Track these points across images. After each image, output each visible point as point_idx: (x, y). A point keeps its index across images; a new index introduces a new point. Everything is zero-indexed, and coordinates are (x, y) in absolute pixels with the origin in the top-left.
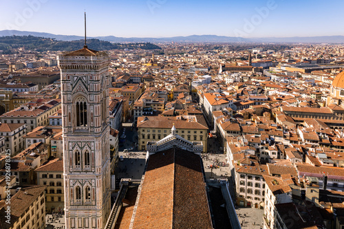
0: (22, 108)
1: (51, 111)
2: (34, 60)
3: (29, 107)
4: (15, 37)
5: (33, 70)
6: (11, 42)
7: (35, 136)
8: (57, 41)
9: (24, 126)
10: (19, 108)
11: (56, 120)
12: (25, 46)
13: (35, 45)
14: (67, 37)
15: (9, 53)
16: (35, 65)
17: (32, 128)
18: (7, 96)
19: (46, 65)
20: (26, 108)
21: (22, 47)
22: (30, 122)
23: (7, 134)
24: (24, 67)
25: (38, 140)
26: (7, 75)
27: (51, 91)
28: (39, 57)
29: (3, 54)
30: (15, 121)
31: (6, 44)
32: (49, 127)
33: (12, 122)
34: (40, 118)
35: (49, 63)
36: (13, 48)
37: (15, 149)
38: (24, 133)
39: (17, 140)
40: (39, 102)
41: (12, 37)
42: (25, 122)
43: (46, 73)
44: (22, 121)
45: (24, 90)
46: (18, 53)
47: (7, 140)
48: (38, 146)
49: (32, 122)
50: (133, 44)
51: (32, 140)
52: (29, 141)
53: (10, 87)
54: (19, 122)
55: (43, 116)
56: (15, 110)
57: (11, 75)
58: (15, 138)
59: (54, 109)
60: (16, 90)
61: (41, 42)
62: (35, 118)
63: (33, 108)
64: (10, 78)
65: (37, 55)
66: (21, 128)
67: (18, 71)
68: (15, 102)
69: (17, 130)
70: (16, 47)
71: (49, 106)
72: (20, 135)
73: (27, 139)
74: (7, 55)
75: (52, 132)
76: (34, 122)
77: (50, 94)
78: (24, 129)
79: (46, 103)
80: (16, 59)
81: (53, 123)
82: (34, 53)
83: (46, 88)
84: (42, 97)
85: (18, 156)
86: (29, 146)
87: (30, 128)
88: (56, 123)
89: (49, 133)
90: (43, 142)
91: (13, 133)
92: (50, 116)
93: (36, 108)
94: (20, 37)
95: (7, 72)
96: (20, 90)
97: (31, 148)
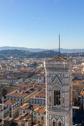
0: (16, 92)
1: (31, 94)
2: (19, 64)
3: (20, 91)
4: (9, 50)
5: (18, 69)
6: (6, 53)
7: (24, 109)
8: (30, 52)
9: (18, 102)
10: (15, 91)
11: (34, 100)
12: (13, 56)
13: (18, 55)
14: (35, 49)
15: (6, 59)
16: (19, 67)
17: (22, 104)
18: (8, 84)
19: (25, 66)
20: (18, 92)
21: (12, 56)
22: (20, 100)
23: (10, 106)
24: (14, 67)
25: (26, 111)
26: (6, 72)
27: (29, 82)
28: (21, 62)
29: (3, 60)
30: (13, 99)
31: (4, 55)
32: (31, 104)
33: (12, 99)
34: (25, 98)
35: (26, 65)
36: (7, 56)
37: (14, 115)
38: (18, 106)
39: (15, 110)
40: (25, 88)
41: (7, 50)
42: (18, 100)
43: (26, 71)
44: (17, 99)
45: (15, 81)
46: (10, 59)
47: (10, 109)
48: (26, 115)
49: (22, 101)
50: (76, 53)
51: (23, 111)
52: (21, 111)
53: (8, 79)
54: (15, 99)
55: (27, 97)
56: (13, 92)
57: (8, 72)
58: (14, 109)
59: (32, 93)
60: (11, 81)
61: (22, 53)
62: (23, 98)
63: (22, 92)
64: (8, 74)
65: (20, 61)
66: (17, 103)
67: (11, 70)
68: (12, 88)
69: (15, 104)
70: (9, 56)
71: (30, 91)
72: (16, 107)
73: (20, 110)
74: (5, 61)
75: (33, 107)
76: (23, 100)
77: (30, 84)
78: (18, 104)
79: (28, 89)
80: (10, 63)
82: (18, 60)
83: (27, 80)
84: (25, 86)
85: (16, 119)
86: (21, 114)
87: (20, 104)
88: (34, 102)
89: (31, 108)
90: (29, 113)
91: (13, 106)
92: (31, 98)
93: (23, 92)
94: (11, 50)
95: (6, 70)
96: (13, 81)
97: (23, 115)
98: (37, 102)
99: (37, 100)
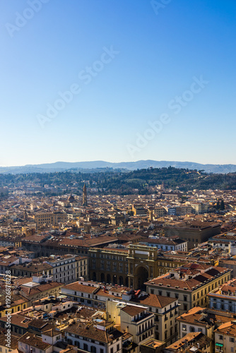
0: (172, 275)
1: (210, 284)
2: (178, 204)
3: (181, 275)
4: (152, 170)
5: (177, 217)
6: (147, 178)
7: (193, 321)
8: (206, 174)
9: (177, 302)
10: (168, 274)
11: (219, 300)
12: (164, 183)
13: (176, 181)
14: (220, 167)
15: (146, 192)
16: (178, 212)
17: (186, 309)
18: (151, 255)
19: (193, 211)
20: (177, 276)
21: (160, 184)
22: (183, 298)
23: (157, 311)
24: (165, 213)
25: (196, 327)
26: (147, 224)
27: (206, 253)
28: (183, 200)
29: (140, 194)
30: (164, 293)
31: (142, 181)
32: (210, 310)
33: (160, 293)
34: (195, 293)
35: (197, 208)
36: (150, 185)
37: (166, 335)
38: (176, 313)
39: (168, 322)
40: (193, 268)
41: (148, 170)
42: (177, 297)
43: (196, 224)
44: (173, 294)
45: (169, 247)
46: (156, 193)
47: (157, 319)
48: (198, 338)
49: (185, 299)
51: (188, 326)
52: (184, 326)
53: (152, 242)
54: (168, 295)
55: (200, 292)
56: (164, 276)
57: (152, 225)
58: (166, 319)
59: (214, 282)
60: (159, 246)
61: (185, 176)
62: (190, 293)
63: (187, 276)
64: (150, 229)
65: (180, 196)
66: (173, 305)
67: (159, 220)
68: (161, 265)
69: (168, 308)
70: (154, 185)
71: (207, 276)
72: (171, 316)
73: (182, 324)
74: (144, 196)
75: (215, 319)
76: (188, 299)
77: (206, 257)
78: (176, 306)
79: (203, 271)
80: (155, 202)
81: (215, 306)
82: (176, 193)
83: (199, 247)
84: (196, 261)
85: (172, 346)
86: (184, 335)
87: (183, 308)
88: (219, 305)
89: (212, 320)
90: (204, 332)
91: (163, 310)
92: (211, 293)
93: (190, 278)
94: (158, 170)
95: (146, 219)
96: (164, 247)
97: (189, 339)
98: (227, 307)
99: (226, 302)
